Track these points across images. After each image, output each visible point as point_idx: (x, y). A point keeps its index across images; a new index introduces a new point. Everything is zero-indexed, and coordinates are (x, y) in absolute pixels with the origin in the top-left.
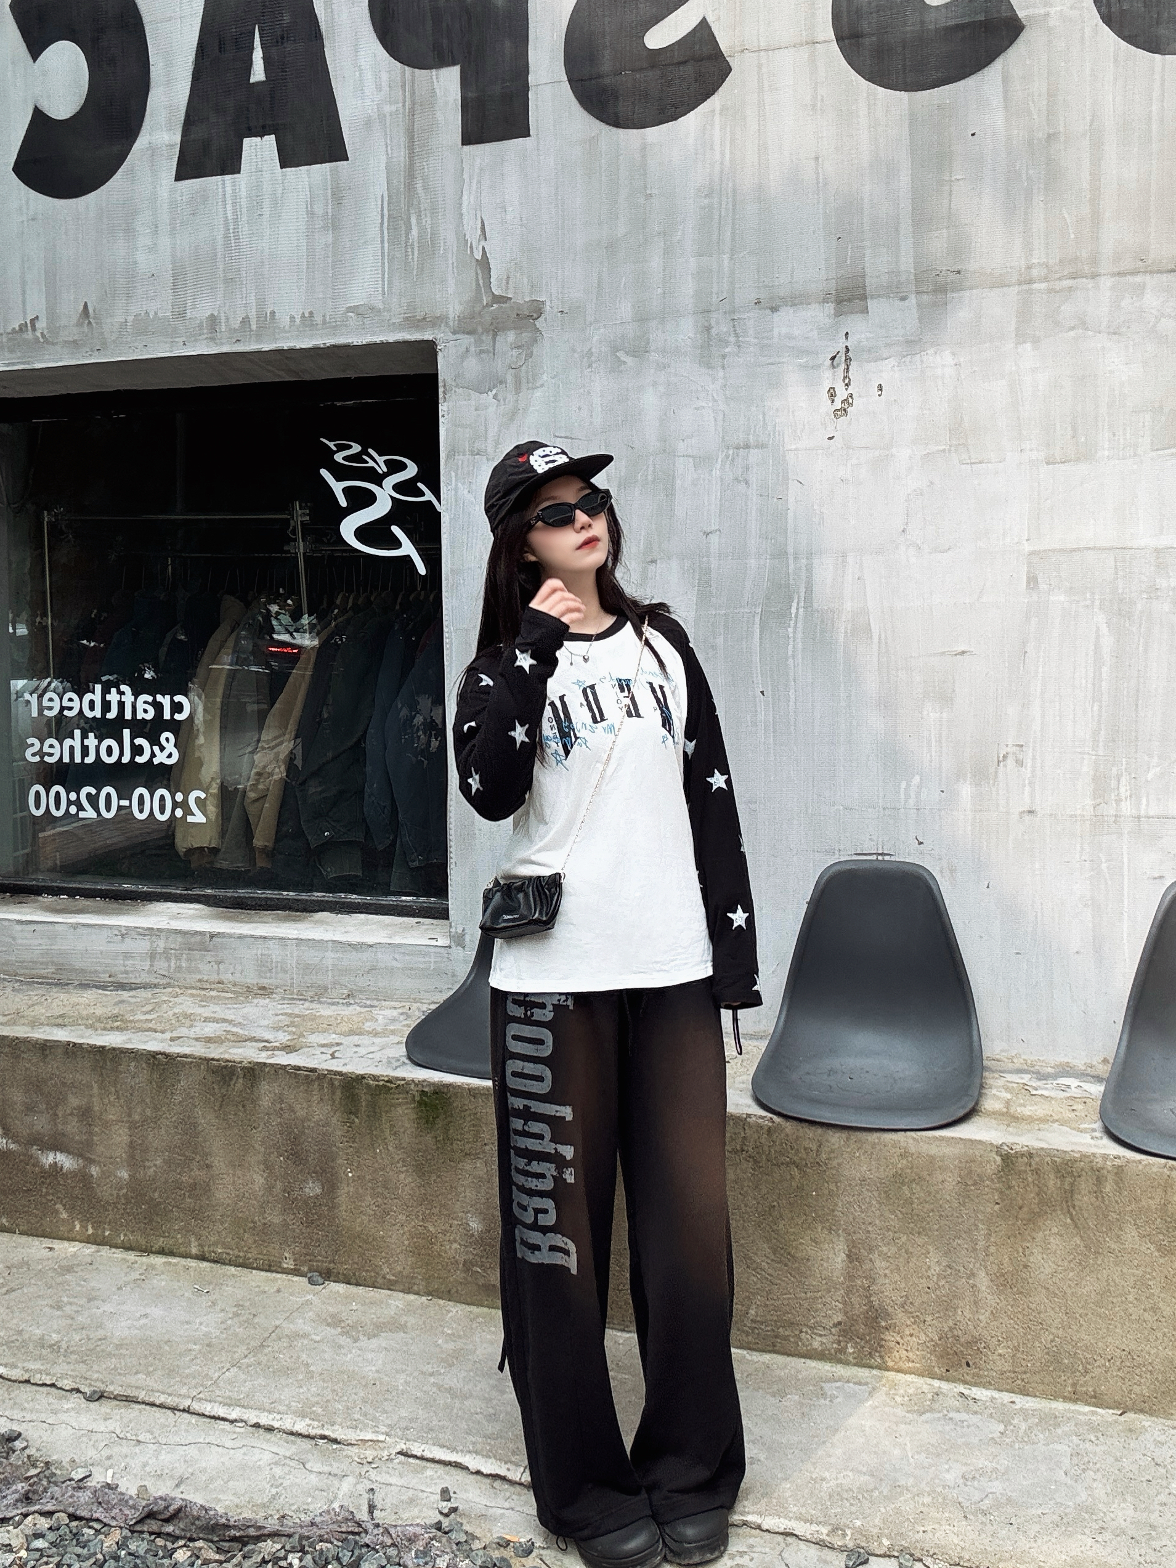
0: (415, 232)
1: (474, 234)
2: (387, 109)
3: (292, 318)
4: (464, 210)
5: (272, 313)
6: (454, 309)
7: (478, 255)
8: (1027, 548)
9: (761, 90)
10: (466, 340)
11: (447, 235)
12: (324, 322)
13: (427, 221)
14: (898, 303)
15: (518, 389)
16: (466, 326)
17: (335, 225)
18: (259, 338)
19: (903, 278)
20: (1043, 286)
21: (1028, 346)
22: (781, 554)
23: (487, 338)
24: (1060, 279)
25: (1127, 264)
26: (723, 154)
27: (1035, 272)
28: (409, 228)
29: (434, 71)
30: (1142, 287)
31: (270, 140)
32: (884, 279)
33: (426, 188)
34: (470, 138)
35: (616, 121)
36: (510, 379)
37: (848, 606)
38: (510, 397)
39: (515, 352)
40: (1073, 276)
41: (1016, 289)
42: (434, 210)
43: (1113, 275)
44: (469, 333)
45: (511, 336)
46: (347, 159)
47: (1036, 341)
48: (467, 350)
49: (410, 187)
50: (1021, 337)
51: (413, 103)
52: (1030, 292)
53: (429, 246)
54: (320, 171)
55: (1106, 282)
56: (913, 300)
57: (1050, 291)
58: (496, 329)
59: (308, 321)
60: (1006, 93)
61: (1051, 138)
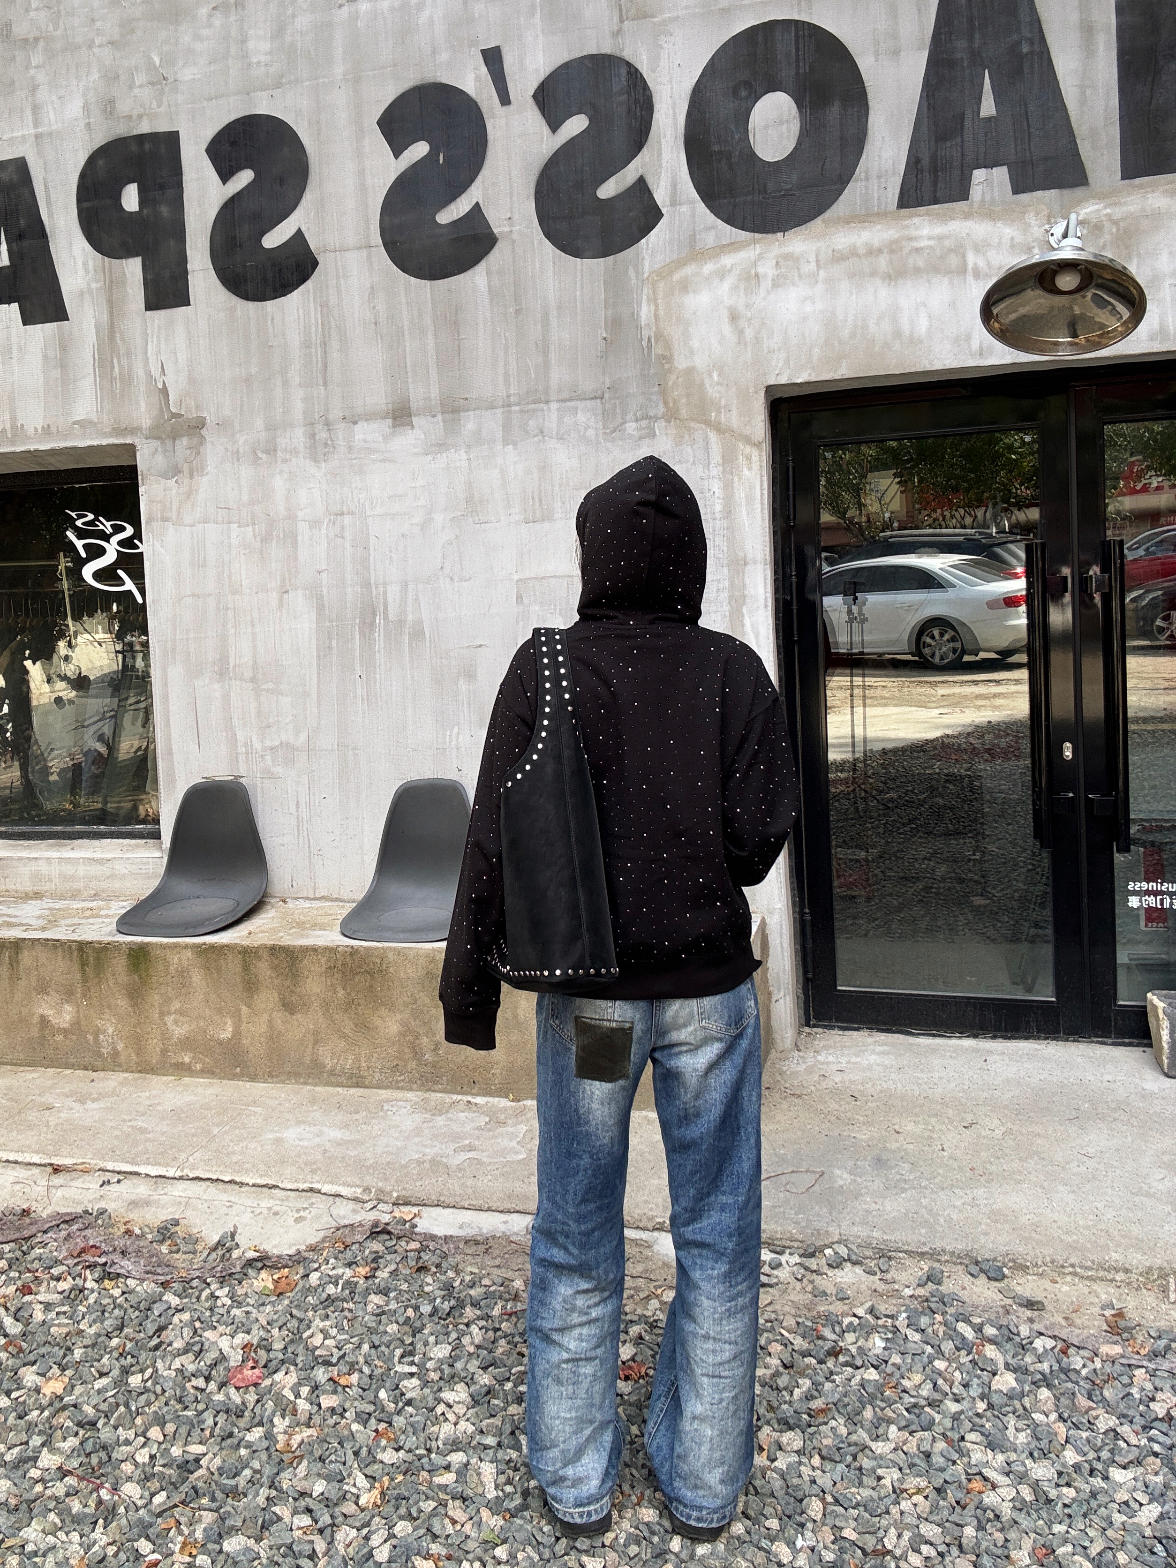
0: (117, 370)
1: (156, 372)
2: (94, 285)
3: (36, 429)
4: (149, 355)
5: (22, 425)
6: (146, 422)
7: (160, 386)
8: (516, 577)
9: (338, 278)
10: (156, 443)
11: (139, 371)
12: (58, 432)
13: (124, 362)
14: (430, 418)
15: (191, 476)
16: (155, 434)
17: (63, 365)
18: (13, 443)
19: (433, 402)
20: (517, 408)
21: (511, 447)
22: (367, 584)
23: (169, 442)
24: (527, 404)
25: (565, 395)
26: (316, 319)
27: (512, 399)
28: (113, 367)
29: (124, 261)
30: (576, 409)
31: (15, 306)
32: (421, 403)
33: (123, 340)
34: (150, 306)
35: (246, 297)
36: (186, 468)
37: (410, 618)
38: (186, 482)
39: (188, 452)
40: (535, 402)
41: (501, 410)
42: (128, 354)
43: (559, 401)
44: (157, 438)
45: (185, 441)
46: (68, 319)
47: (515, 444)
48: (156, 450)
49: (112, 338)
50: (506, 442)
51: (111, 281)
52: (509, 412)
53: (127, 379)
54: (50, 328)
55: (554, 406)
56: (439, 417)
57: (521, 411)
58: (174, 436)
59: (47, 431)
60: (489, 282)
61: (518, 312)
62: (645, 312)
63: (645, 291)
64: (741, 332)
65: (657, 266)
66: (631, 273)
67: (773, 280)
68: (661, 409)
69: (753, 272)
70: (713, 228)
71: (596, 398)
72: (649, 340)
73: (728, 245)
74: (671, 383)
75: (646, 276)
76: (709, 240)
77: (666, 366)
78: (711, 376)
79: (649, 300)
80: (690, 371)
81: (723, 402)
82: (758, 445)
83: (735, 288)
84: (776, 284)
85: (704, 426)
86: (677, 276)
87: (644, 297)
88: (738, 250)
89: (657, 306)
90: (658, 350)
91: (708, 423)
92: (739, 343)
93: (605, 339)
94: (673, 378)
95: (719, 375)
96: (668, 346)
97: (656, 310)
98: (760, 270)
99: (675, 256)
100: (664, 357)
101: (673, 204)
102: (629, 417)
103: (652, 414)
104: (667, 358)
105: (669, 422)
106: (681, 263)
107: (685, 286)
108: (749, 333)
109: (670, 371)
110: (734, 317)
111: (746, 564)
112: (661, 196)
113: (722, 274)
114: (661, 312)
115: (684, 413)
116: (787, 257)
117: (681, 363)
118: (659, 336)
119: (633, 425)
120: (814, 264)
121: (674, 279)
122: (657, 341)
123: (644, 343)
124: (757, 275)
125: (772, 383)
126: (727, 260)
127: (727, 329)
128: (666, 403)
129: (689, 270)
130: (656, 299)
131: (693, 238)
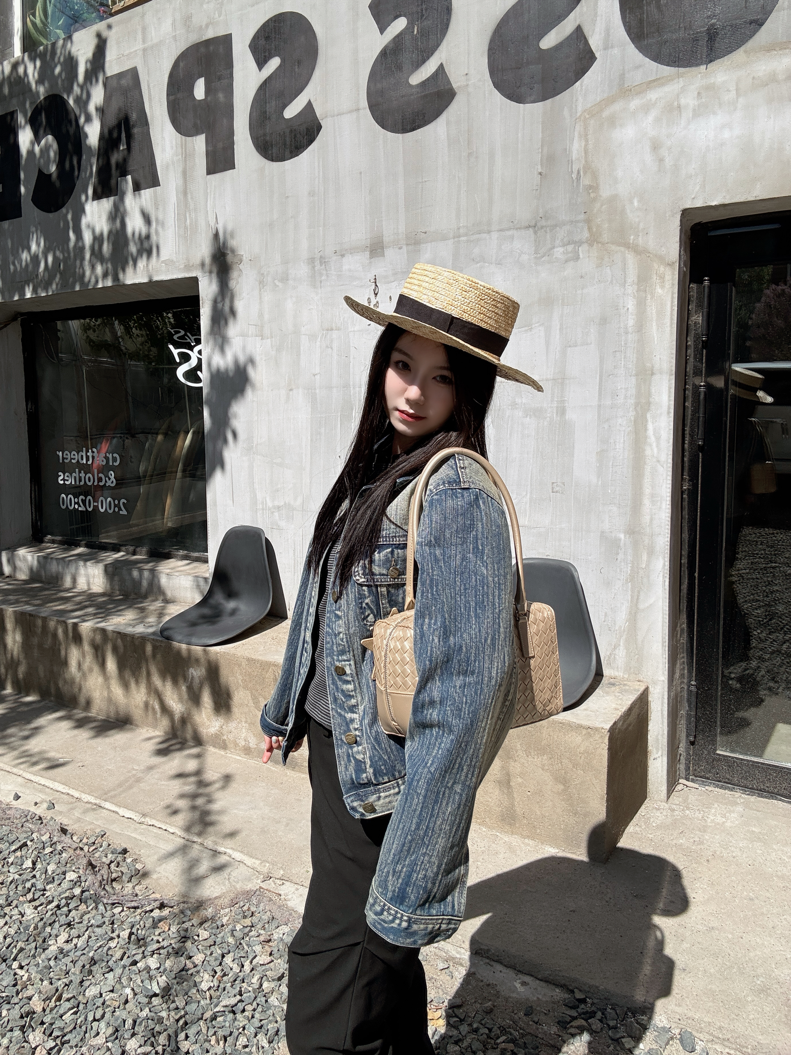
0: (188, 221)
2: (175, 158)
4: (208, 210)
9: (335, 138)
11: (202, 222)
13: (193, 215)
14: (397, 250)
19: (401, 237)
20: (465, 238)
24: (473, 234)
25: (505, 225)
27: (462, 231)
29: (194, 138)
30: (512, 237)
31: (130, 177)
32: (392, 238)
34: (210, 171)
35: (272, 158)
40: (479, 233)
41: (452, 241)
42: (195, 210)
43: (498, 231)
46: (160, 185)
51: (186, 154)
52: (459, 242)
53: (194, 229)
54: (149, 192)
55: (495, 235)
56: (405, 249)
57: (468, 241)
60: (448, 131)
61: (470, 155)
62: (576, 147)
63: (577, 127)
64: (661, 160)
65: (589, 105)
66: (566, 112)
67: (694, 110)
68: (586, 234)
69: (676, 104)
70: (640, 66)
71: (530, 226)
72: (579, 172)
73: (654, 81)
74: (595, 211)
75: (578, 114)
76: (637, 78)
77: (592, 195)
78: (631, 202)
79: (580, 136)
80: (614, 198)
81: (641, 226)
82: (671, 265)
83: (658, 120)
84: (698, 113)
85: (622, 249)
86: (606, 114)
87: (576, 134)
88: (663, 85)
89: (587, 141)
90: (586, 181)
91: (627, 246)
92: (659, 171)
93: (540, 174)
94: (598, 205)
95: (639, 201)
96: (595, 177)
97: (586, 145)
98: (683, 101)
99: (606, 95)
100: (590, 187)
101: (606, 48)
102: (558, 242)
103: (577, 238)
104: (593, 188)
105: (591, 245)
106: (610, 101)
107: (612, 122)
108: (669, 162)
109: (594, 200)
110: (656, 146)
111: (653, 374)
112: (595, 42)
113: (646, 109)
114: (590, 146)
115: (605, 237)
116: (710, 88)
117: (605, 192)
118: (587, 167)
119: (561, 250)
120: (735, 92)
121: (604, 116)
122: (585, 173)
123: (574, 176)
124: (679, 107)
125: (688, 206)
126: (653, 95)
127: (649, 158)
128: (590, 229)
129: (617, 107)
130: (586, 135)
131: (622, 77)
